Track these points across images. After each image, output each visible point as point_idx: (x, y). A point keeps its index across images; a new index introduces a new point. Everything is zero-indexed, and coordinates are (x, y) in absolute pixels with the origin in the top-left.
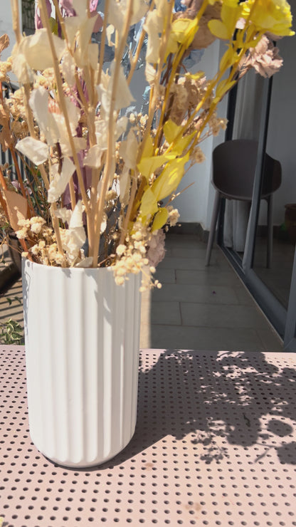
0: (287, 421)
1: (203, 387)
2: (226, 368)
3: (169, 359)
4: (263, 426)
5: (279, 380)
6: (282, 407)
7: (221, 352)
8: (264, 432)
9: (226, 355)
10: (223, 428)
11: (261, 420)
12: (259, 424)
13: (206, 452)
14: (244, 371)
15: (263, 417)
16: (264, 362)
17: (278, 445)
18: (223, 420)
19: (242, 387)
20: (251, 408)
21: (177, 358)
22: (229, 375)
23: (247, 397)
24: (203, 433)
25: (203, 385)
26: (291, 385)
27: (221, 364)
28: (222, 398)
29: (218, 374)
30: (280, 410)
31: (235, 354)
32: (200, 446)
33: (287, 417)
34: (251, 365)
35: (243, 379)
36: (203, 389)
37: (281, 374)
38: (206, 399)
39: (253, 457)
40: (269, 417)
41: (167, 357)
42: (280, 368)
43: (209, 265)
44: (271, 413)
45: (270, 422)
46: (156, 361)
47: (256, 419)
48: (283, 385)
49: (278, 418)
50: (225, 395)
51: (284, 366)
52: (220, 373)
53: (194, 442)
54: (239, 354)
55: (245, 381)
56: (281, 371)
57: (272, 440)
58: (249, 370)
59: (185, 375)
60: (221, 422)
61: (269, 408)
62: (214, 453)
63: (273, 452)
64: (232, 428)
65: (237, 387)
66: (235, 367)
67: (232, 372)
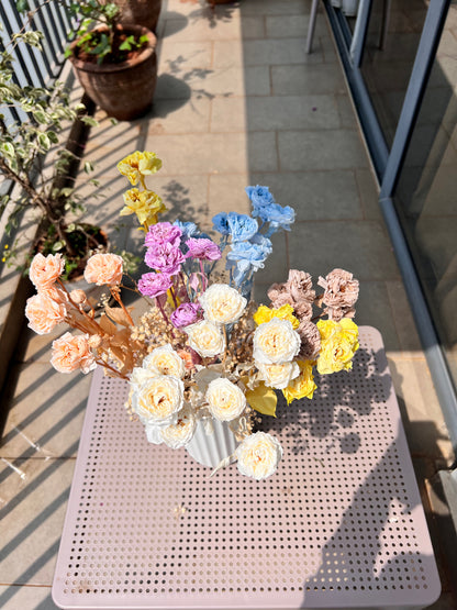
0: (351, 412)
4: (335, 418)
6: (349, 396)
8: (334, 424)
10: (307, 420)
11: (333, 411)
12: (331, 416)
13: (295, 445)
15: (335, 408)
17: (342, 436)
18: (308, 413)
20: (328, 399)
24: (294, 426)
30: (348, 400)
32: (291, 439)
33: (351, 407)
39: (325, 448)
40: (339, 408)
44: (341, 404)
45: (340, 413)
47: (330, 411)
49: (344, 408)
53: (288, 435)
57: (338, 431)
60: (306, 414)
61: (340, 398)
62: (300, 445)
63: (338, 443)
64: (313, 420)
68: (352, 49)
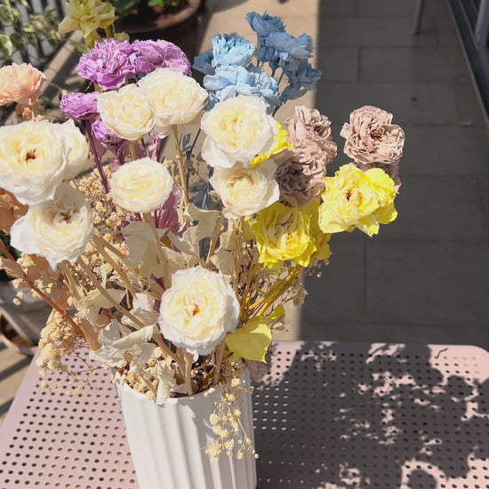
0: (435, 472)
1: (342, 411)
2: (376, 376)
3: (306, 360)
4: (405, 479)
5: (440, 399)
6: (432, 446)
7: (375, 346)
9: (380, 353)
10: (357, 480)
11: (404, 468)
12: (399, 476)
14: (398, 382)
15: (407, 463)
16: (428, 364)
18: (359, 468)
19: (390, 411)
20: (395, 449)
21: (316, 358)
22: (377, 390)
23: (394, 428)
25: (343, 407)
26: (454, 409)
27: (372, 369)
28: (364, 430)
29: (364, 388)
30: (429, 453)
31: (392, 350)
33: (435, 465)
34: (409, 371)
35: (394, 397)
36: (343, 414)
37: (445, 388)
38: (344, 432)
40: (414, 464)
41: (303, 358)
42: (446, 376)
43: (418, 33)
44: (418, 458)
45: (414, 472)
46: (289, 364)
47: (398, 467)
48: (443, 409)
49: (424, 466)
50: (367, 426)
51: (453, 373)
52: (367, 385)
54: (398, 350)
55: (397, 400)
56: (445, 382)
58: (406, 380)
59: (324, 389)
60: (356, 471)
61: (418, 449)
64: (368, 481)
65: (384, 411)
66: (387, 374)
67: (382, 384)
68: (478, 28)
